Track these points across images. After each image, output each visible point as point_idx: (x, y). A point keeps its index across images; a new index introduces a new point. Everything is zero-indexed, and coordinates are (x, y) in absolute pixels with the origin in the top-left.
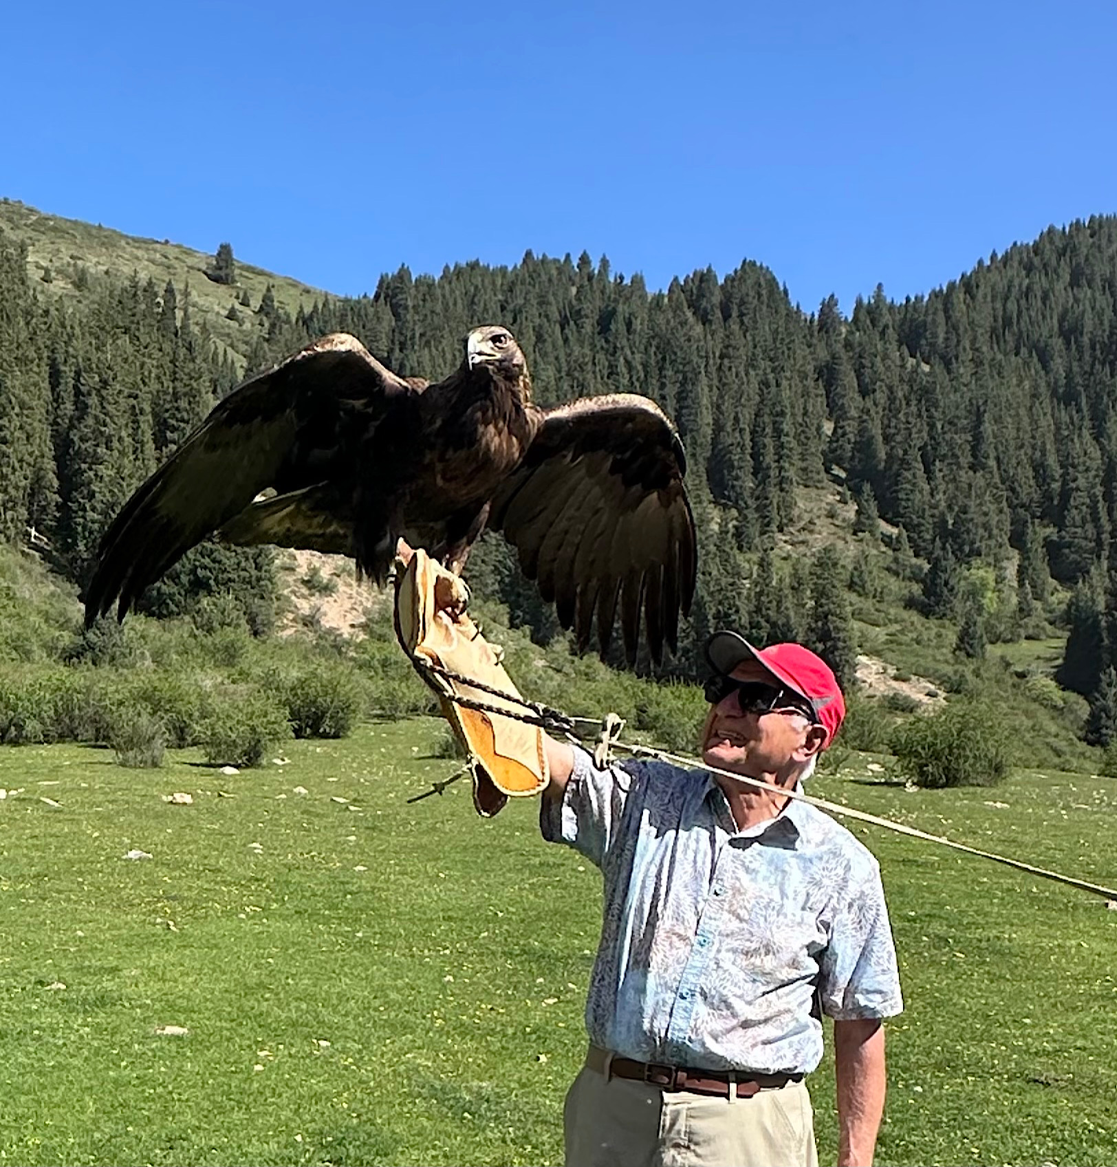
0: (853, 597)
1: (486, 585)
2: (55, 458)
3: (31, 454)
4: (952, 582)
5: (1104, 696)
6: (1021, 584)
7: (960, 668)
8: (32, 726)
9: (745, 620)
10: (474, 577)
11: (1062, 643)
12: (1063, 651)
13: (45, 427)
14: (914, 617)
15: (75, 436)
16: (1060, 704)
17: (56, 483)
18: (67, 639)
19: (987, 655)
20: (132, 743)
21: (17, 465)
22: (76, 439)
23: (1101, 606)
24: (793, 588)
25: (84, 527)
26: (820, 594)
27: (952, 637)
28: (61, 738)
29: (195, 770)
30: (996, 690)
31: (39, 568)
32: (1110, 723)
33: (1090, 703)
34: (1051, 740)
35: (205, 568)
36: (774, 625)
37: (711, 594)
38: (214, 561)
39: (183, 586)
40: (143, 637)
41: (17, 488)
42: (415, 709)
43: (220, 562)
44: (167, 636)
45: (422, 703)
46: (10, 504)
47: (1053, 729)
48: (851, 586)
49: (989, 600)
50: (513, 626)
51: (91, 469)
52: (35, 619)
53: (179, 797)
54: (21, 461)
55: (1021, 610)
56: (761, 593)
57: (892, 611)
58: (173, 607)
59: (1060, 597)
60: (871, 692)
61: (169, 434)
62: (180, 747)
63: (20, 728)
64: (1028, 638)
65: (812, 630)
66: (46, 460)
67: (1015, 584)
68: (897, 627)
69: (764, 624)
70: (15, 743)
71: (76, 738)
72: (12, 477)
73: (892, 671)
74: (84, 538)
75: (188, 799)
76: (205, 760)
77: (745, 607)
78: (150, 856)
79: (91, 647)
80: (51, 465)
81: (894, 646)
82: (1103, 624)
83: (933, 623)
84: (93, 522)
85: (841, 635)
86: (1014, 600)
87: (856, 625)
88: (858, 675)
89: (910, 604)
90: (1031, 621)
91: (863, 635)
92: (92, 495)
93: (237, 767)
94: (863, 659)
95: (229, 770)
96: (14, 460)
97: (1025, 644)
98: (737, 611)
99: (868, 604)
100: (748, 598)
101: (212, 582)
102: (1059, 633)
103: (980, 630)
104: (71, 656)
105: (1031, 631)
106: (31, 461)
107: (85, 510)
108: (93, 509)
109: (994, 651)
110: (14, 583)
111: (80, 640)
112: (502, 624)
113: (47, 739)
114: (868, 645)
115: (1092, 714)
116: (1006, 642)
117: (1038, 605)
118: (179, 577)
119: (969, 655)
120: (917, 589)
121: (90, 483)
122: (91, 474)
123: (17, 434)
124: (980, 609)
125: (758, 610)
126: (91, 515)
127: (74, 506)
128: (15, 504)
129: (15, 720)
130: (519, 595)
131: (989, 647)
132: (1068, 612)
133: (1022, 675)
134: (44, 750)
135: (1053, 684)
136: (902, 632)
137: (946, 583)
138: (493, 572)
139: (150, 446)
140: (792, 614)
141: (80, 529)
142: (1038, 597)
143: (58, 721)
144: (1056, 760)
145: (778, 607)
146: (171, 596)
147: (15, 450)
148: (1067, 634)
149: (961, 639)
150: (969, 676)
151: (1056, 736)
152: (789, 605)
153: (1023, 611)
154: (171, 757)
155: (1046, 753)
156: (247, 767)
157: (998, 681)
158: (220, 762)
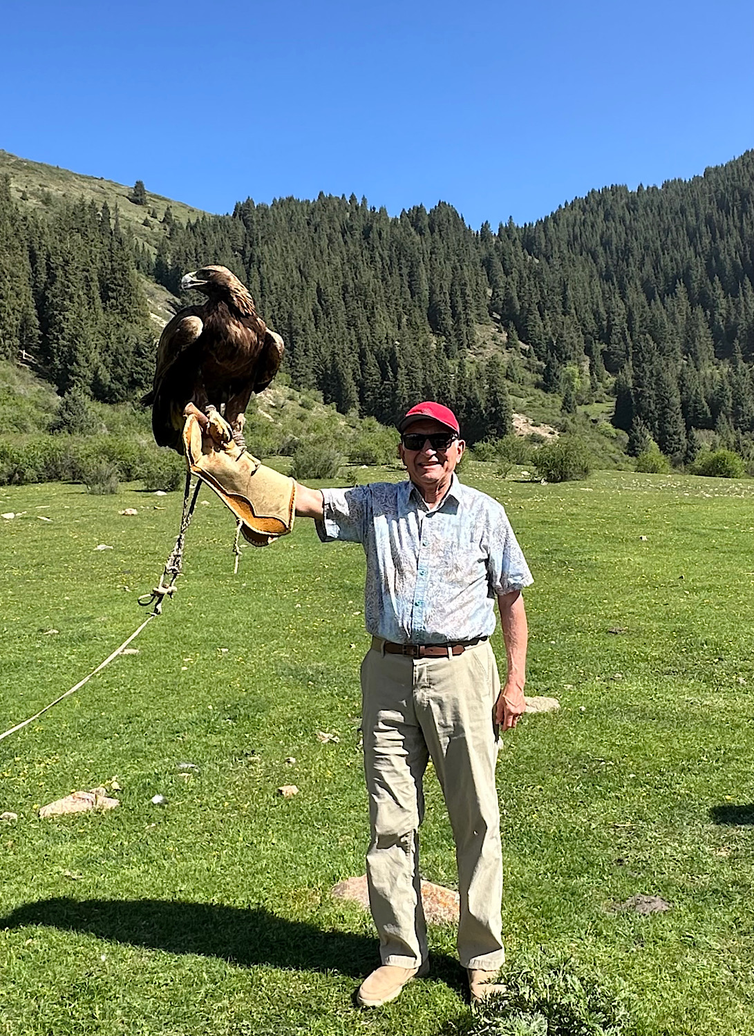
0: (509, 383)
1: (309, 380)
2: (36, 308)
3: (20, 305)
4: (558, 374)
5: (635, 431)
6: (592, 374)
7: (566, 418)
8: (30, 473)
9: (453, 396)
10: (302, 375)
11: (613, 404)
12: (614, 408)
13: (28, 288)
14: (540, 392)
15: (48, 294)
16: (615, 435)
17: (38, 323)
18: (50, 418)
19: (578, 412)
20: (96, 480)
21: (11, 312)
22: (49, 296)
23: (631, 385)
24: (477, 378)
25: (58, 349)
26: (492, 381)
27: (559, 402)
28: (50, 479)
29: (139, 494)
30: (583, 429)
31: (29, 375)
32: (639, 444)
33: (629, 435)
34: (611, 454)
35: (139, 373)
36: (468, 399)
37: (434, 382)
38: (144, 369)
39: (125, 384)
40: (100, 415)
41: (11, 326)
42: (272, 452)
43: (147, 369)
44: (116, 415)
45: (276, 449)
46: (8, 336)
47: (613, 449)
48: (507, 377)
49: (577, 382)
50: (326, 403)
51: (60, 314)
52: (28, 407)
53: (128, 511)
54: (13, 309)
55: (593, 388)
56: (460, 382)
57: (529, 390)
59: (611, 380)
60: (521, 433)
61: (110, 294)
62: (128, 481)
63: (22, 474)
64: (597, 402)
65: (488, 400)
66: (30, 309)
67: (589, 374)
68: (532, 398)
69: (463, 398)
70: (18, 483)
71: (60, 479)
72: (7, 319)
73: (531, 422)
74: (59, 356)
75: (135, 512)
76: (145, 488)
77: (452, 389)
78: (112, 547)
79: (67, 422)
80: (34, 312)
81: (532, 409)
82: (632, 394)
83: (550, 395)
84: (64, 346)
85: (504, 403)
86: (589, 382)
87: (511, 397)
88: (514, 424)
89: (537, 386)
90: (598, 393)
91: (515, 403)
92: (62, 330)
93: (165, 491)
94: (516, 415)
95: (160, 493)
96: (8, 309)
97: (596, 405)
98: (449, 392)
99: (516, 386)
100: (454, 384)
101: (143, 381)
102: (612, 399)
103: (573, 399)
104: (53, 429)
105: (598, 399)
106: (20, 309)
107: (58, 339)
108: (64, 339)
109: (581, 409)
111: (59, 419)
112: (319, 402)
113: (40, 480)
114: (517, 408)
115: (630, 441)
116: (586, 404)
117: (600, 384)
118: (122, 379)
119: (569, 412)
120: (540, 377)
121: (61, 322)
122: (61, 317)
123: (10, 292)
124: (572, 387)
125: (460, 390)
126: (61, 342)
127: (51, 337)
128: (11, 336)
129: (18, 469)
130: (329, 385)
131: (578, 407)
132: (615, 388)
133: (595, 421)
134: (38, 487)
135: (611, 425)
136: (534, 400)
137: (555, 375)
138: (312, 372)
139: (98, 300)
140: (477, 392)
141: (55, 350)
142: (600, 381)
143: (47, 468)
144: (615, 465)
145: (470, 389)
146: (118, 391)
147: (9, 303)
148: (615, 399)
149: (564, 404)
150: (570, 423)
151: (614, 452)
152: (475, 387)
153: (594, 388)
154: (122, 487)
155: (609, 461)
156: (172, 491)
157: (583, 425)
158: (155, 488)
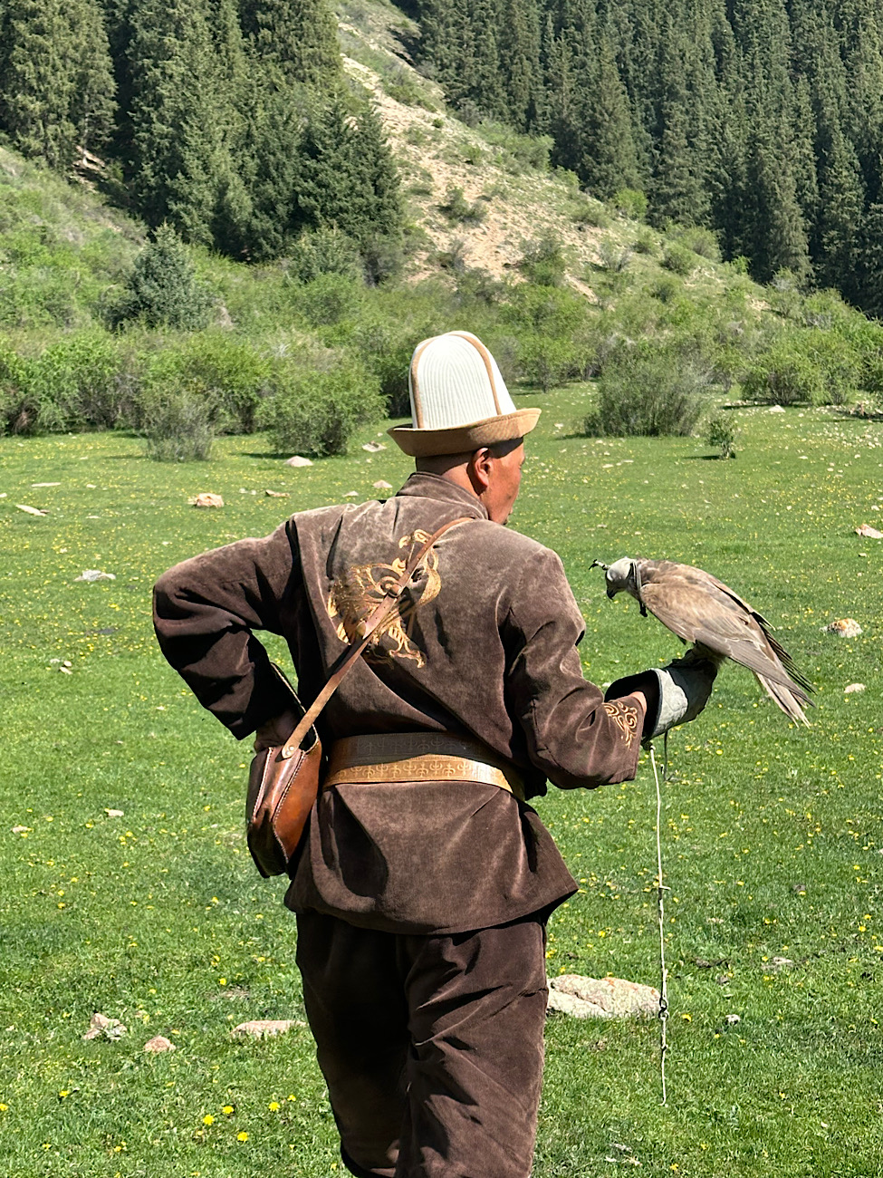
2: (111, 52)
3: (76, 48)
8: (48, 411)
13: (95, 10)
15: (136, 21)
17: (113, 85)
18: (116, 293)
21: (59, 63)
22: (137, 25)
25: (151, 144)
28: (92, 425)
29: (254, 462)
31: (91, 201)
35: (309, 194)
38: (320, 185)
39: (280, 219)
40: (221, 289)
41: (59, 93)
43: (326, 186)
44: (254, 286)
46: (52, 116)
50: (728, 257)
51: (156, 66)
52: (77, 269)
54: (63, 57)
58: (268, 248)
62: (245, 432)
63: (33, 413)
66: (97, 55)
70: (27, 433)
71: (110, 425)
72: (51, 78)
74: (152, 159)
76: (269, 449)
79: (146, 304)
80: (105, 61)
84: (162, 137)
92: (158, 101)
93: (313, 456)
95: (298, 462)
96: (54, 57)
101: (318, 213)
104: (117, 319)
106: (77, 56)
107: (150, 122)
108: (162, 119)
110: (54, 222)
111: (131, 295)
113: (73, 427)
118: (274, 209)
121: (156, 84)
122: (157, 72)
123: (57, 20)
126: (159, 127)
127: (136, 117)
128: (60, 116)
129: (27, 404)
134: (61, 443)
139: (235, 33)
141: (144, 146)
143: (86, 404)
147: (55, 43)
154: (227, 446)
156: (325, 455)
158: (291, 451)
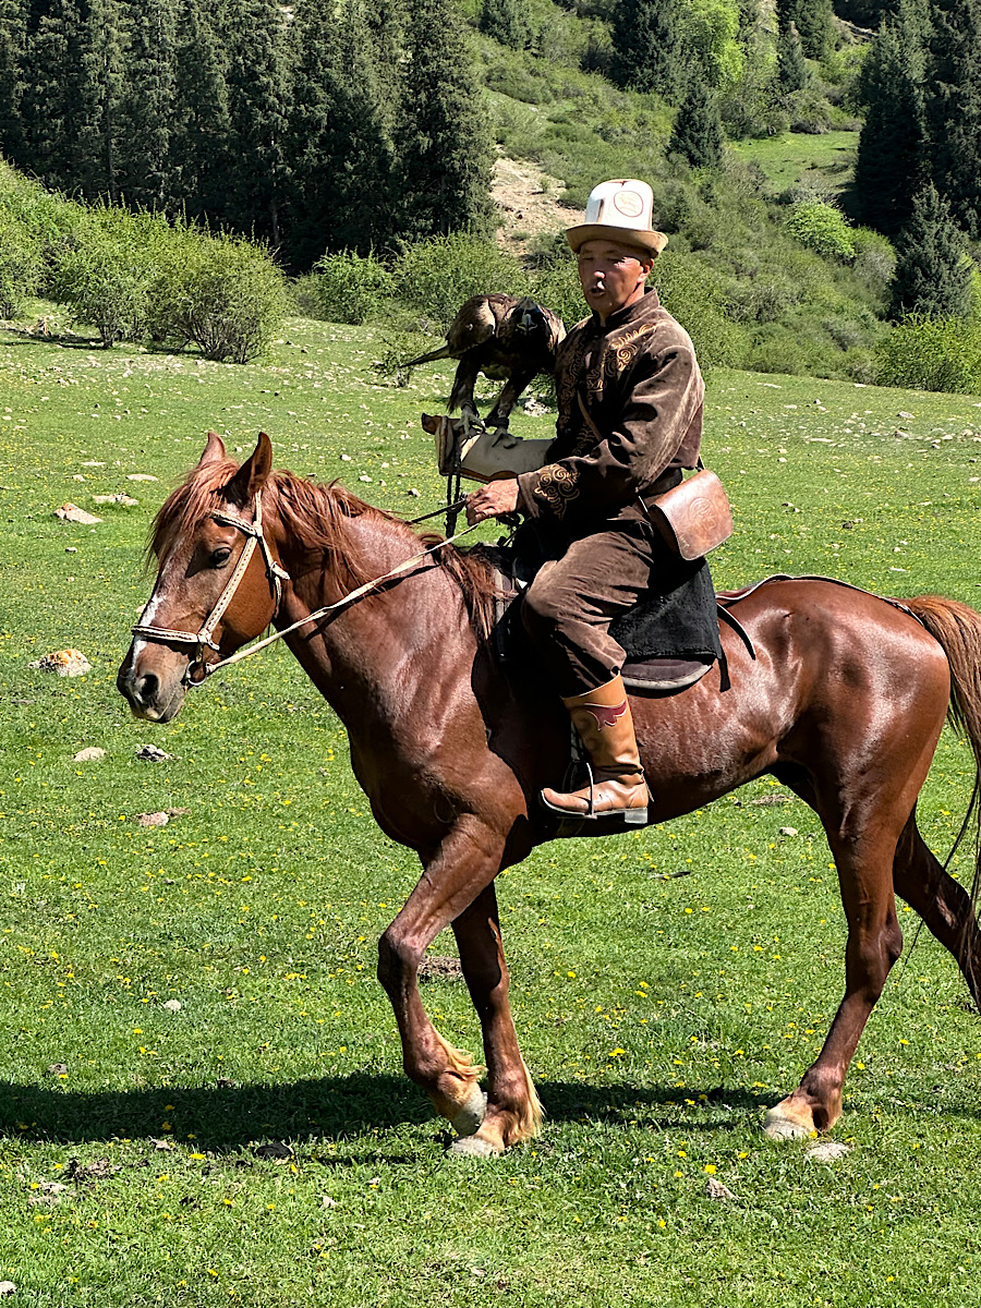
0: (489, 46)
4: (664, 20)
5: (920, 237)
6: (784, 30)
7: (680, 184)
11: (851, 141)
12: (854, 155)
14: (598, 85)
16: (848, 250)
19: (725, 160)
23: (917, 74)
24: (373, 25)
26: (424, 38)
30: (740, 227)
32: (930, 287)
33: (900, 250)
34: (831, 318)
36: (339, 97)
37: (222, 32)
47: (835, 297)
48: (485, 24)
49: (729, 55)
55: (784, 77)
57: (559, 75)
59: (850, 50)
60: (520, 228)
64: (797, 129)
65: (409, 108)
67: (774, 27)
68: (568, 106)
73: (557, 189)
81: (564, 144)
82: (921, 105)
83: (631, 98)
85: (462, 119)
86: (772, 57)
87: (494, 101)
88: (496, 196)
89: (591, 62)
90: (800, 98)
91: (507, 121)
94: (504, 166)
97: (791, 141)
99: (514, 61)
102: (849, 120)
103: (711, 114)
105: (800, 118)
109: (737, 153)
114: (513, 140)
115: (900, 271)
116: (759, 136)
117: (812, 66)
119: (693, 161)
120: (602, 32)
124: (712, 75)
131: (729, 147)
132: (862, 80)
133: (785, 200)
135: (837, 215)
136: (577, 114)
137: (654, 23)
142: (813, 52)
144: (839, 355)
148: (860, 122)
149: (680, 130)
150: (694, 202)
151: (839, 311)
152: (364, 56)
153: (788, 77)
155: (821, 342)
157: (742, 210)
